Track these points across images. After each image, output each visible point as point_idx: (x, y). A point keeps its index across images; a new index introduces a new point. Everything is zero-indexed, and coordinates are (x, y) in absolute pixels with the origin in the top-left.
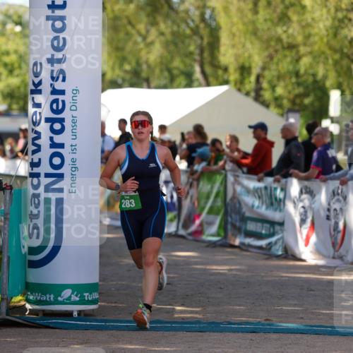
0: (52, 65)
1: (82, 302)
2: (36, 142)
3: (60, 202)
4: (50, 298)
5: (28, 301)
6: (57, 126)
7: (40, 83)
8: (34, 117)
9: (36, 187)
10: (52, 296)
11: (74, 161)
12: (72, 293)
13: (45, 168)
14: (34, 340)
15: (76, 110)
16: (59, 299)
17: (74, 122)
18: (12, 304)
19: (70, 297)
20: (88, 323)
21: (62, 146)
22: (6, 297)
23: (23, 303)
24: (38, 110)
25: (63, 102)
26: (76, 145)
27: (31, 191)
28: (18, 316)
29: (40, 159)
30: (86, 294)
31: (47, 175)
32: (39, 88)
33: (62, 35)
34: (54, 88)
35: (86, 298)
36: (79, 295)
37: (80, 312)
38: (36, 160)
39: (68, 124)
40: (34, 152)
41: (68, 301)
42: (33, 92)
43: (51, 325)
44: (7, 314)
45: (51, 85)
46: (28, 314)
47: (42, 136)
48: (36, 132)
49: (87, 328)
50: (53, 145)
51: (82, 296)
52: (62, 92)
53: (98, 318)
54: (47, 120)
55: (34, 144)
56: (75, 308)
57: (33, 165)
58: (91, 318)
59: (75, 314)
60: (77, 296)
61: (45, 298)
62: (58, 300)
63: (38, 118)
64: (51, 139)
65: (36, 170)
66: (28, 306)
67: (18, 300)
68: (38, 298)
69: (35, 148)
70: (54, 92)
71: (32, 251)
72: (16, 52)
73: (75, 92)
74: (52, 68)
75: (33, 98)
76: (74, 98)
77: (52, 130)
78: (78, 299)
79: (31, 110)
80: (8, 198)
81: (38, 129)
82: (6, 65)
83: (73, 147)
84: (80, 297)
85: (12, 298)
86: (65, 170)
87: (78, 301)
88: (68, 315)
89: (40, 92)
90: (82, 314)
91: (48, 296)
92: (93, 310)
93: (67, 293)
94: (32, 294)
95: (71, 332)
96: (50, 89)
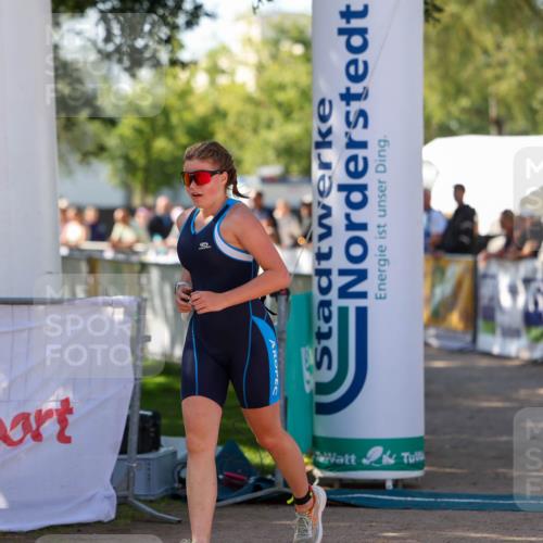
0: (348, 104)
1: (399, 466)
2: (325, 221)
3: (362, 314)
4: (350, 461)
5: (317, 465)
6: (356, 197)
7: (329, 131)
8: (321, 184)
9: (325, 291)
10: (353, 458)
11: (382, 250)
12: (384, 453)
15: (385, 171)
16: (364, 461)
17: (382, 191)
19: (381, 458)
20: (409, 499)
21: (363, 227)
23: (309, 467)
24: (327, 173)
25: (365, 159)
26: (385, 226)
27: (318, 297)
29: (331, 249)
30: (405, 454)
31: (342, 272)
32: (328, 139)
33: (361, 57)
34: (350, 139)
35: (406, 461)
36: (395, 456)
37: (396, 482)
38: (325, 250)
39: (372, 194)
40: (322, 237)
41: (378, 465)
42: (319, 145)
43: (353, 502)
44: (285, 486)
45: (346, 134)
47: (333, 212)
48: (324, 207)
49: (407, 506)
50: (351, 226)
51: (399, 458)
52: (363, 145)
53: (425, 490)
54: (341, 188)
55: (321, 225)
56: (388, 476)
57: (321, 256)
58: (414, 490)
59: (389, 485)
60: (391, 456)
61: (342, 460)
62: (361, 463)
63: (327, 184)
64: (348, 216)
65: (325, 265)
66: (318, 473)
68: (332, 461)
69: (322, 231)
70: (351, 144)
71: (322, 388)
73: (382, 144)
74: (348, 108)
75: (319, 155)
76: (382, 153)
77: (349, 203)
78: (392, 461)
79: (317, 173)
80: (283, 307)
81: (327, 201)
83: (381, 229)
86: (369, 264)
87: (394, 465)
88: (377, 486)
89: (329, 145)
90: (400, 485)
91: (347, 457)
92: (416, 479)
93: (376, 453)
94: (322, 453)
95: (382, 512)
96: (345, 140)
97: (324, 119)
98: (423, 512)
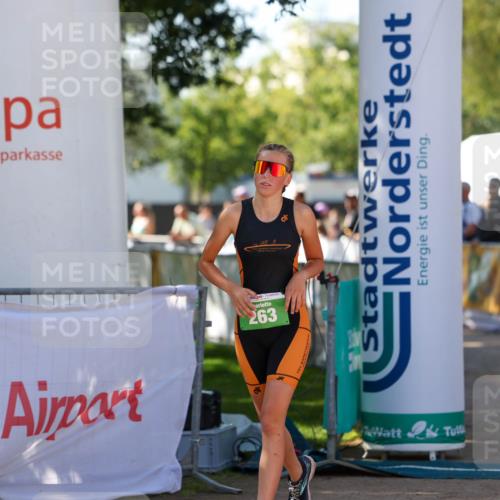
0: (392, 105)
1: (442, 439)
2: (371, 214)
3: (405, 298)
4: (396, 434)
5: (366, 439)
6: (399, 191)
7: (375, 131)
8: (367, 179)
9: (371, 278)
10: (399, 432)
11: (424, 239)
12: (428, 427)
13: (383, 251)
14: (376, 494)
15: (426, 167)
16: (410, 435)
17: (424, 185)
18: (342, 444)
19: (424, 432)
20: (452, 469)
21: (406, 218)
22: (333, 433)
23: (358, 441)
24: (372, 169)
25: (408, 156)
26: (426, 217)
27: (364, 284)
28: (352, 459)
29: (376, 239)
30: (447, 428)
31: (387, 261)
32: (373, 138)
33: (404, 62)
34: (393, 137)
35: (448, 434)
36: (437, 429)
37: (439, 454)
38: (370, 240)
39: (414, 187)
40: (367, 229)
41: (422, 438)
42: (365, 144)
43: (400, 473)
44: (337, 458)
45: (390, 132)
46: (367, 457)
47: (379, 205)
48: (370, 200)
49: (450, 476)
50: (395, 218)
51: (442, 432)
52: (406, 143)
53: (466, 461)
54: (385, 183)
55: (367, 217)
56: (432, 448)
57: (367, 246)
58: (457, 461)
59: (433, 457)
60: (434, 430)
61: (388, 434)
62: (406, 437)
63: (372, 179)
64: (392, 209)
65: (370, 254)
66: (367, 446)
67: (351, 437)
68: (380, 434)
69: (368, 222)
70: (395, 142)
71: (369, 368)
72: (341, 88)
73: (423, 141)
74: (392, 109)
75: (365, 153)
76: (423, 150)
77: (393, 197)
78: (435, 435)
79: (362, 169)
80: (332, 294)
82: (326, 107)
83: (423, 220)
84: (439, 432)
85: (342, 435)
86: (412, 253)
87: (437, 438)
88: (422, 457)
89: (374, 144)
90: (443, 456)
91: (393, 431)
92: (458, 450)
93: (420, 427)
94: (370, 428)
95: (427, 481)
96: (389, 139)
97: (369, 119)
98: (465, 481)
